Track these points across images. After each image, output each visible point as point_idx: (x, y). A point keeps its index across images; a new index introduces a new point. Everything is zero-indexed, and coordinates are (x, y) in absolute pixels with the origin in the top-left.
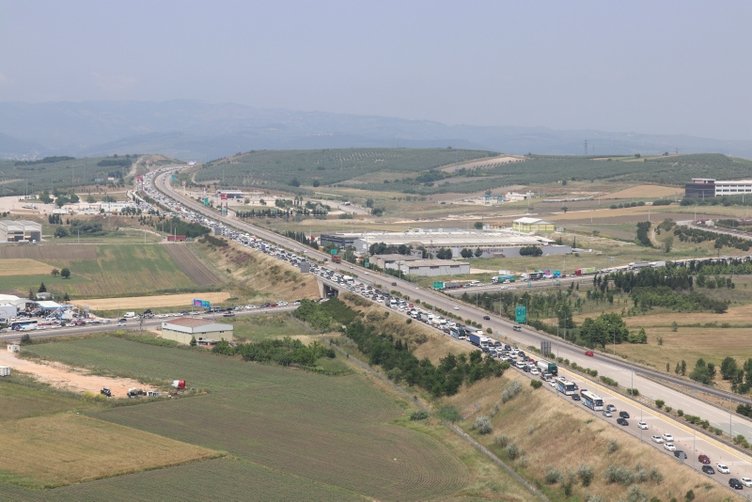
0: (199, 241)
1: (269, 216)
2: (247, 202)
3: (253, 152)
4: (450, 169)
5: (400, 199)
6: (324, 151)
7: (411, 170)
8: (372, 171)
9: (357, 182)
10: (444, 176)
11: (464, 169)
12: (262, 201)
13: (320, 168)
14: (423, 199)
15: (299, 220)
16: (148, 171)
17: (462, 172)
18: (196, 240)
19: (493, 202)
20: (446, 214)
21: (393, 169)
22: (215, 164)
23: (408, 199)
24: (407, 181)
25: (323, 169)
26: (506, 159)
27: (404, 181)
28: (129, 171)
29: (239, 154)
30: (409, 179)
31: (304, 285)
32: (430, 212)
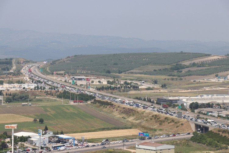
0: (91, 103)
1: (111, 89)
2: (93, 82)
3: (76, 56)
4: (187, 63)
5: (168, 79)
6: (114, 54)
7: (165, 64)
8: (144, 65)
9: (138, 71)
10: (185, 67)
11: (194, 63)
12: (99, 82)
13: (115, 64)
14: (181, 79)
15: (127, 91)
16: (23, 67)
17: (194, 65)
18: (89, 102)
19: (221, 80)
20: (202, 87)
21: (155, 64)
22: (57, 63)
23: (172, 79)
24: (165, 69)
25: (117, 64)
26: (216, 57)
27: (164, 70)
28: (12, 67)
29: (69, 57)
30: (166, 69)
31: (182, 124)
32: (190, 86)
